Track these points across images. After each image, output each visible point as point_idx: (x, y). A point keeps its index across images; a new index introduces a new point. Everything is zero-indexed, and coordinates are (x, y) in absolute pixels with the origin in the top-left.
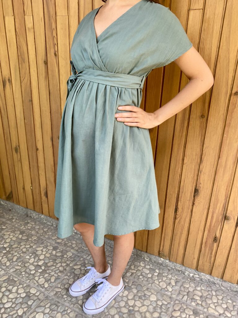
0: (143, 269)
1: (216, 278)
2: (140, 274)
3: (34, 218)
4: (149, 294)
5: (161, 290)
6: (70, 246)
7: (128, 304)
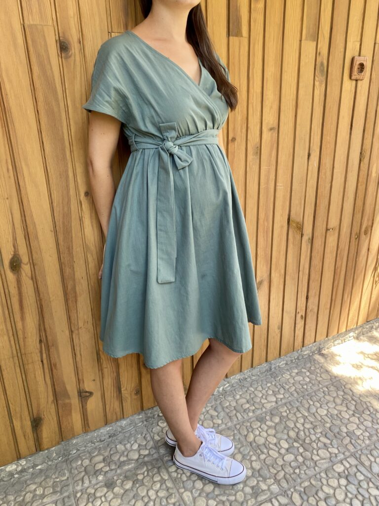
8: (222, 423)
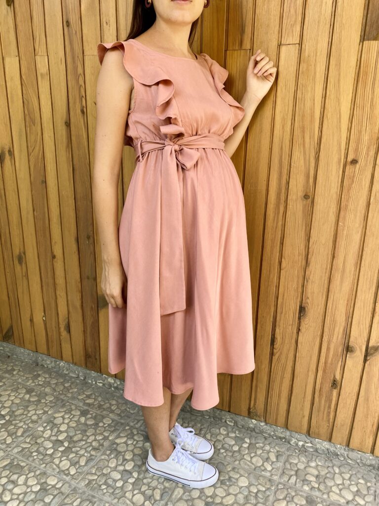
0: (226, 439)
1: (339, 446)
2: (221, 446)
3: (47, 367)
4: (237, 476)
5: (255, 469)
6: (108, 408)
7: (204, 493)
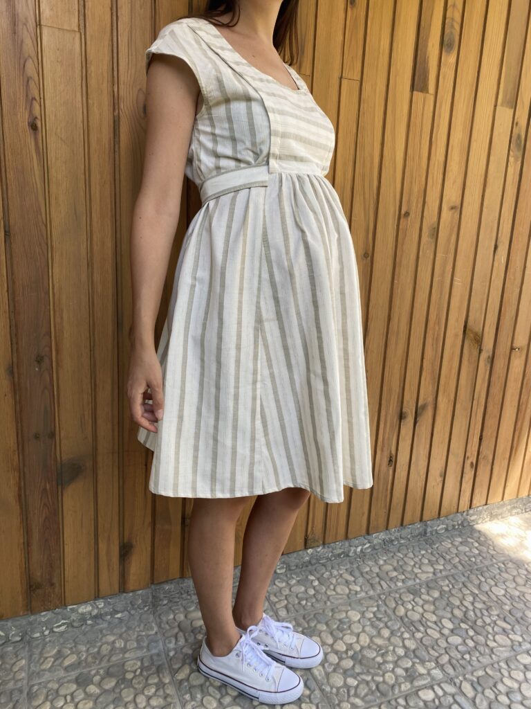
2: (296, 599)
4: (344, 615)
8: (362, 590)
